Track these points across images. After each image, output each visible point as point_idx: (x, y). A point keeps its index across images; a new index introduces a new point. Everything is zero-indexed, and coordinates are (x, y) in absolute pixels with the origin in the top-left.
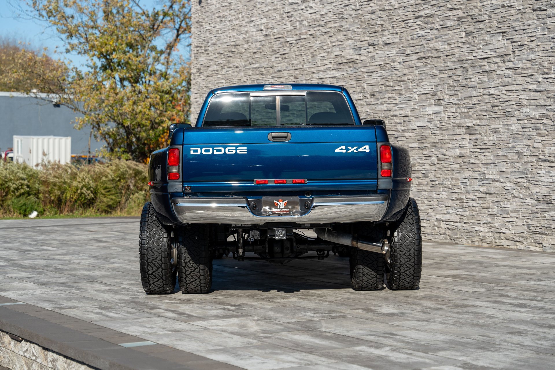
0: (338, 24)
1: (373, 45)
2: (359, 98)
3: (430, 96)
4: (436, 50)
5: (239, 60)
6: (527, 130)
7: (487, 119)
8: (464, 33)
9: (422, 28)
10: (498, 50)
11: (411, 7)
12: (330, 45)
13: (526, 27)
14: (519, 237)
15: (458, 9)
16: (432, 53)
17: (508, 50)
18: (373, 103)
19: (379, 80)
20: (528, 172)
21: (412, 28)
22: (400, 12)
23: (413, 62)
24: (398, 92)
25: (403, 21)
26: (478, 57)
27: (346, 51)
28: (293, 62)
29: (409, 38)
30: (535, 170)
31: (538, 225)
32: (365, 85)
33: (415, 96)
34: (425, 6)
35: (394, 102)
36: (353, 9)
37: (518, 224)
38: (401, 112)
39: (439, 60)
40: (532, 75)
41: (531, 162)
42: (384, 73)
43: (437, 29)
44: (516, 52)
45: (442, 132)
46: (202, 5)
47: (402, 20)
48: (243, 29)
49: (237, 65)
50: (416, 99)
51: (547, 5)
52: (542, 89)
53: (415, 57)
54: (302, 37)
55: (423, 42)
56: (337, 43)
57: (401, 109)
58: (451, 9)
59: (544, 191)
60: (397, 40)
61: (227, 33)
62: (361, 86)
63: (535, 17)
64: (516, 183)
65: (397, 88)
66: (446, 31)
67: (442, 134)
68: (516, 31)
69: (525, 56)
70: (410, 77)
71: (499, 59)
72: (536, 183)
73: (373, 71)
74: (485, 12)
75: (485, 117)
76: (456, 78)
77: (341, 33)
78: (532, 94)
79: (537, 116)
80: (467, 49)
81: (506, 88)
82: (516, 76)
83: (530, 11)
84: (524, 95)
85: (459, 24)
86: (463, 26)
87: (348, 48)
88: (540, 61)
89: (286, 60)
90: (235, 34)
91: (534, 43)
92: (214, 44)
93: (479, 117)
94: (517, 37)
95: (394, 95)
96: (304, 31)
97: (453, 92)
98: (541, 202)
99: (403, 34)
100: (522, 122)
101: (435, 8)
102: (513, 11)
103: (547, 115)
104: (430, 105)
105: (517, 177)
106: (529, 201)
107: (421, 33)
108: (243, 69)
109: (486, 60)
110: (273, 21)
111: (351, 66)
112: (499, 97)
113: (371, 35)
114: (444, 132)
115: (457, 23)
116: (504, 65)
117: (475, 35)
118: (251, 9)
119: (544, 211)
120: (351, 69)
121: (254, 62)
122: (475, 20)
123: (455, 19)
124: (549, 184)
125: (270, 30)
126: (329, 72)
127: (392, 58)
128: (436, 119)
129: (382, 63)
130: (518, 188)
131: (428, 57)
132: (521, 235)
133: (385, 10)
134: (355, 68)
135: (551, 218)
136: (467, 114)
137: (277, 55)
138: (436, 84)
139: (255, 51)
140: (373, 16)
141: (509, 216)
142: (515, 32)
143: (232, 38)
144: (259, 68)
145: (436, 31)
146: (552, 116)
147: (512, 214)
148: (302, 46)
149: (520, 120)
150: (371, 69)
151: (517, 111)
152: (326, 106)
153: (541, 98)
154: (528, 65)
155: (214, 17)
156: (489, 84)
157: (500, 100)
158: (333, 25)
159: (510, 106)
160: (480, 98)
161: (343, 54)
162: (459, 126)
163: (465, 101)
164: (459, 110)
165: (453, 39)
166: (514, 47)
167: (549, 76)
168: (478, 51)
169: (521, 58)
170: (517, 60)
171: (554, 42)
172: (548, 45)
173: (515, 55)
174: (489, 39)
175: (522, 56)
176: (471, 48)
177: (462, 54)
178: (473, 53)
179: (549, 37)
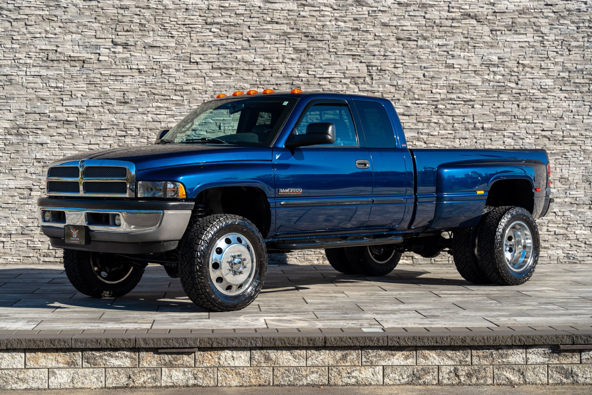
0: (47, 13)
1: (125, 46)
2: (97, 104)
4: (245, 62)
8: (292, 49)
9: (219, 37)
10: (347, 72)
11: (198, 11)
12: (29, 35)
13: (389, 54)
15: (282, 24)
16: (238, 65)
17: (363, 73)
18: (125, 112)
19: (137, 86)
22: (177, 13)
23: (203, 71)
24: (175, 102)
25: (184, 25)
27: (67, 46)
29: (196, 44)
32: (107, 90)
34: (223, 14)
35: (169, 113)
39: (251, 73)
40: (399, 100)
42: (148, 79)
43: (246, 40)
44: (374, 76)
47: (183, 23)
51: (417, 36)
52: (411, 113)
53: (206, 67)
58: (271, 22)
60: (173, 45)
63: (401, 46)
65: (173, 97)
66: (261, 44)
68: (374, 55)
69: (388, 81)
71: (349, 80)
73: (124, 74)
74: (327, 32)
80: (299, 66)
83: (393, 39)
86: (291, 42)
88: (409, 87)
91: (399, 71)
94: (376, 62)
101: (242, 18)
102: (370, 37)
107: (218, 41)
109: (328, 80)
111: (78, 65)
115: (277, 38)
116: (355, 86)
117: (311, 54)
120: (77, 68)
122: (310, 38)
123: (278, 33)
127: (163, 63)
129: (144, 67)
131: (231, 68)
140: (124, 12)
142: (372, 57)
145: (245, 44)
150: (121, 72)
153: (410, 121)
154: (393, 90)
161: (59, 49)
165: (273, 54)
166: (371, 71)
167: (421, 102)
168: (316, 69)
169: (382, 82)
170: (376, 83)
171: (427, 71)
172: (420, 74)
173: (372, 79)
174: (333, 59)
175: (383, 81)
176: (306, 66)
177: (290, 70)
178: (308, 71)
179: (421, 66)
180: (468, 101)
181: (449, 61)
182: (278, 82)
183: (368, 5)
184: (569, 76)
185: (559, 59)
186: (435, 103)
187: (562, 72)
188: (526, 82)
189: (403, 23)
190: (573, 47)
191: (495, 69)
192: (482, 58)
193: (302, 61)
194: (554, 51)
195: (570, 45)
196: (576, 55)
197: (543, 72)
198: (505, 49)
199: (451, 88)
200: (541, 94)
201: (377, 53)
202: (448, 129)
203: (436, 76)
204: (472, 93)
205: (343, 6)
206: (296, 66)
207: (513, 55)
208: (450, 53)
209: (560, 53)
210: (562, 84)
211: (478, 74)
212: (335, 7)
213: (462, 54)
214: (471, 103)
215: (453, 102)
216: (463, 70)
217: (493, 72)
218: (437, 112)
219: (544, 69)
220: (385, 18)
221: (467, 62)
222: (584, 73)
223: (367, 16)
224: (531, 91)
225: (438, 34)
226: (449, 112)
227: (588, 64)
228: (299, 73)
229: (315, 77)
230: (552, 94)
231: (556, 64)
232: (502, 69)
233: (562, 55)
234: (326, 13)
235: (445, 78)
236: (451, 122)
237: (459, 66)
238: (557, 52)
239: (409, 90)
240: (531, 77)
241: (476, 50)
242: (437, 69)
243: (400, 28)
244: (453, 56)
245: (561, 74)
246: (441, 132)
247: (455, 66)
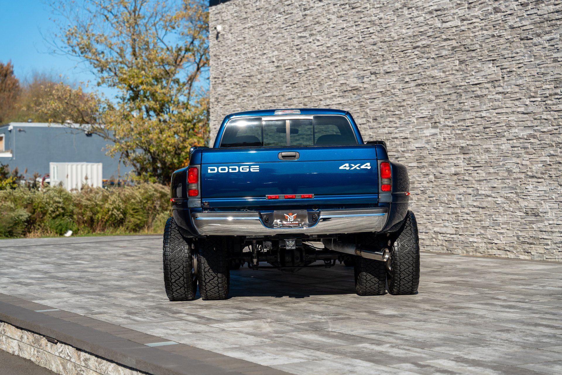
0: (343, 55)
1: (375, 73)
2: (363, 122)
3: (427, 120)
4: (433, 77)
5: (253, 89)
6: (515, 149)
7: (479, 139)
8: (458, 61)
9: (419, 58)
10: (488, 77)
11: (409, 38)
12: (336, 74)
13: (514, 55)
14: (510, 246)
15: (452, 39)
16: (428, 80)
17: (498, 76)
18: (375, 127)
19: (381, 105)
20: (517, 187)
21: (410, 57)
22: (399, 43)
23: (411, 88)
24: (398, 116)
25: (402, 51)
26: (471, 83)
27: (351, 79)
28: (302, 91)
29: (408, 67)
30: (523, 185)
31: (527, 236)
32: (368, 111)
33: (414, 120)
34: (422, 38)
35: (395, 125)
36: (357, 42)
37: (509, 235)
38: (401, 135)
39: (435, 86)
40: (520, 99)
41: (520, 179)
42: (385, 99)
43: (433, 58)
44: (505, 78)
45: (438, 152)
46: (219, 39)
48: (257, 61)
49: (251, 94)
50: (414, 123)
51: (533, 34)
52: (529, 111)
53: (413, 84)
54: (311, 67)
55: (421, 70)
56: (342, 73)
57: (401, 132)
58: (446, 40)
59: (532, 205)
60: (397, 69)
61: (242, 65)
62: (364, 111)
63: (523, 46)
64: (507, 198)
65: (397, 113)
66: (442, 60)
67: (438, 154)
68: (505, 58)
69: (514, 82)
70: (409, 103)
71: (490, 84)
72: (525, 197)
73: (375, 97)
74: (476, 42)
75: (478, 138)
76: (451, 103)
77: (346, 64)
78: (520, 116)
79: (525, 137)
80: (460, 76)
81: (497, 111)
82: (505, 100)
83: (517, 40)
84: (513, 118)
85: (453, 54)
86: (456, 55)
87: (353, 77)
88: (528, 85)
89: (296, 89)
90: (249, 66)
91: (522, 70)
92: (231, 75)
93: (472, 137)
94: (506, 64)
95: (394, 119)
96: (312, 62)
97: (448, 115)
98: (529, 214)
99: (402, 64)
100: (511, 142)
101: (431, 39)
102: (502, 41)
103: (534, 135)
104: (427, 128)
105: (507, 192)
106: (518, 213)
107: (418, 62)
108: (257, 98)
109: (478, 86)
110: (284, 54)
111: (355, 93)
112: (490, 119)
113: (373, 65)
114: (440, 152)
115: (451, 52)
116: (494, 90)
117: (467, 63)
118: (264, 42)
119: (532, 222)
120: (355, 96)
121: (267, 91)
122: (467, 49)
123: (450, 48)
124: (536, 198)
125: (281, 62)
126: (335, 99)
127: (392, 85)
128: (432, 140)
129: (384, 90)
130: (508, 202)
131: (425, 84)
132: (512, 245)
133: (385, 42)
134: (358, 95)
135: (539, 229)
136: (461, 136)
137: (288, 85)
138: (432, 108)
139: (268, 81)
140: (375, 47)
141: (500, 228)
142: (504, 60)
143: (247, 70)
144: (271, 96)
145: (432, 60)
146: (538, 136)
147: (503, 226)
148: (310, 76)
149: (509, 140)
150: (374, 95)
151: (507, 132)
152: (333, 131)
153: (529, 119)
154: (517, 89)
155: (230, 50)
156: (480, 108)
157: (491, 122)
158: (338, 56)
159: (501, 128)
160: (473, 120)
161: (348, 82)
162: (454, 146)
163: (459, 124)
164: (454, 132)
165: (447, 67)
166: (503, 73)
167: (536, 99)
168: (470, 77)
171: (540, 68)
172: (535, 72)
173: (504, 81)
174: (480, 66)
175: (511, 82)
176: (465, 75)
177: (456, 80)
178: (466, 79)
179: (535, 64)
181: (555, 55)
183: (500, 11)
186: (545, 99)
189: (524, 23)
193: (463, 71)
199: (557, 83)
201: (507, 56)
202: (554, 124)
203: (545, 72)
205: (486, 15)
208: (556, 46)
212: (482, 17)
215: (558, 97)
218: (547, 108)
220: (511, 21)
223: (500, 22)
225: (548, 29)
226: (554, 108)
228: (461, 82)
234: (476, 24)
235: (551, 73)
236: (557, 117)
242: (546, 65)
243: (522, 28)
247: (559, 60)
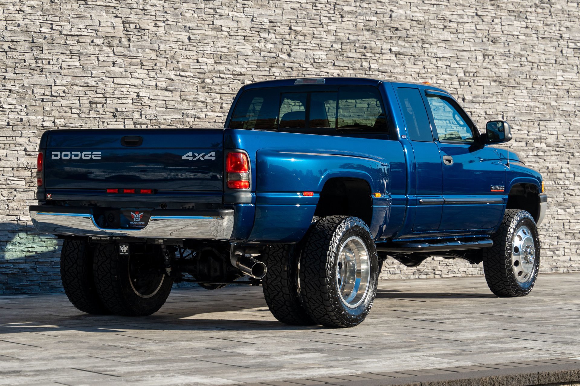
10: (100, 29)
13: (148, 7)
17: (118, 31)
40: (159, 69)
44: (131, 36)
52: (175, 88)
69: (149, 44)
71: (101, 41)
78: (160, 92)
80: (41, 18)
82: (131, 67)
91: (161, 31)
94: (134, 18)
97: (12, 75)
109: (76, 38)
112: (103, 91)
116: (109, 50)
142: (129, 10)
151: (135, 113)
153: (173, 99)
154: (154, 56)
156: (84, 72)
157: (106, 95)
160: (65, 89)
163: (35, 91)
164: (24, 102)
166: (128, 29)
167: (187, 74)
168: (62, 24)
169: (141, 45)
170: (134, 46)
171: (193, 34)
172: (184, 36)
173: (129, 40)
174: (82, 10)
175: (142, 43)
176: (50, 18)
177: (29, 22)
178: (52, 24)
179: (185, 27)
180: (238, 75)
181: (217, 22)
182: (15, 39)
184: (341, 49)
185: (332, 27)
186: (202, 76)
187: (335, 42)
188: (299, 54)
190: (345, 12)
191: (266, 35)
192: (252, 20)
193: (45, 12)
194: (326, 17)
195: (343, 10)
196: (348, 23)
197: (315, 42)
198: (276, 11)
199: (220, 58)
200: (314, 69)
201: (135, 6)
203: (202, 40)
204: (241, 65)
206: (37, 16)
207: (284, 18)
208: (218, 11)
209: (333, 19)
210: (334, 58)
211: (248, 41)
213: (231, 14)
214: (241, 78)
215: (222, 75)
216: (232, 34)
217: (264, 38)
218: (204, 87)
219: (317, 38)
221: (235, 25)
222: (357, 45)
224: (304, 66)
226: (217, 89)
227: (360, 35)
228: (41, 27)
229: (61, 33)
230: (325, 70)
231: (328, 32)
232: (273, 36)
233: (335, 22)
235: (212, 43)
236: (219, 101)
237: (227, 29)
238: (329, 18)
239: (173, 57)
240: (304, 47)
241: (246, 9)
242: (203, 32)
244: (220, 16)
245: (334, 45)
246: (209, 114)
247: (224, 29)
